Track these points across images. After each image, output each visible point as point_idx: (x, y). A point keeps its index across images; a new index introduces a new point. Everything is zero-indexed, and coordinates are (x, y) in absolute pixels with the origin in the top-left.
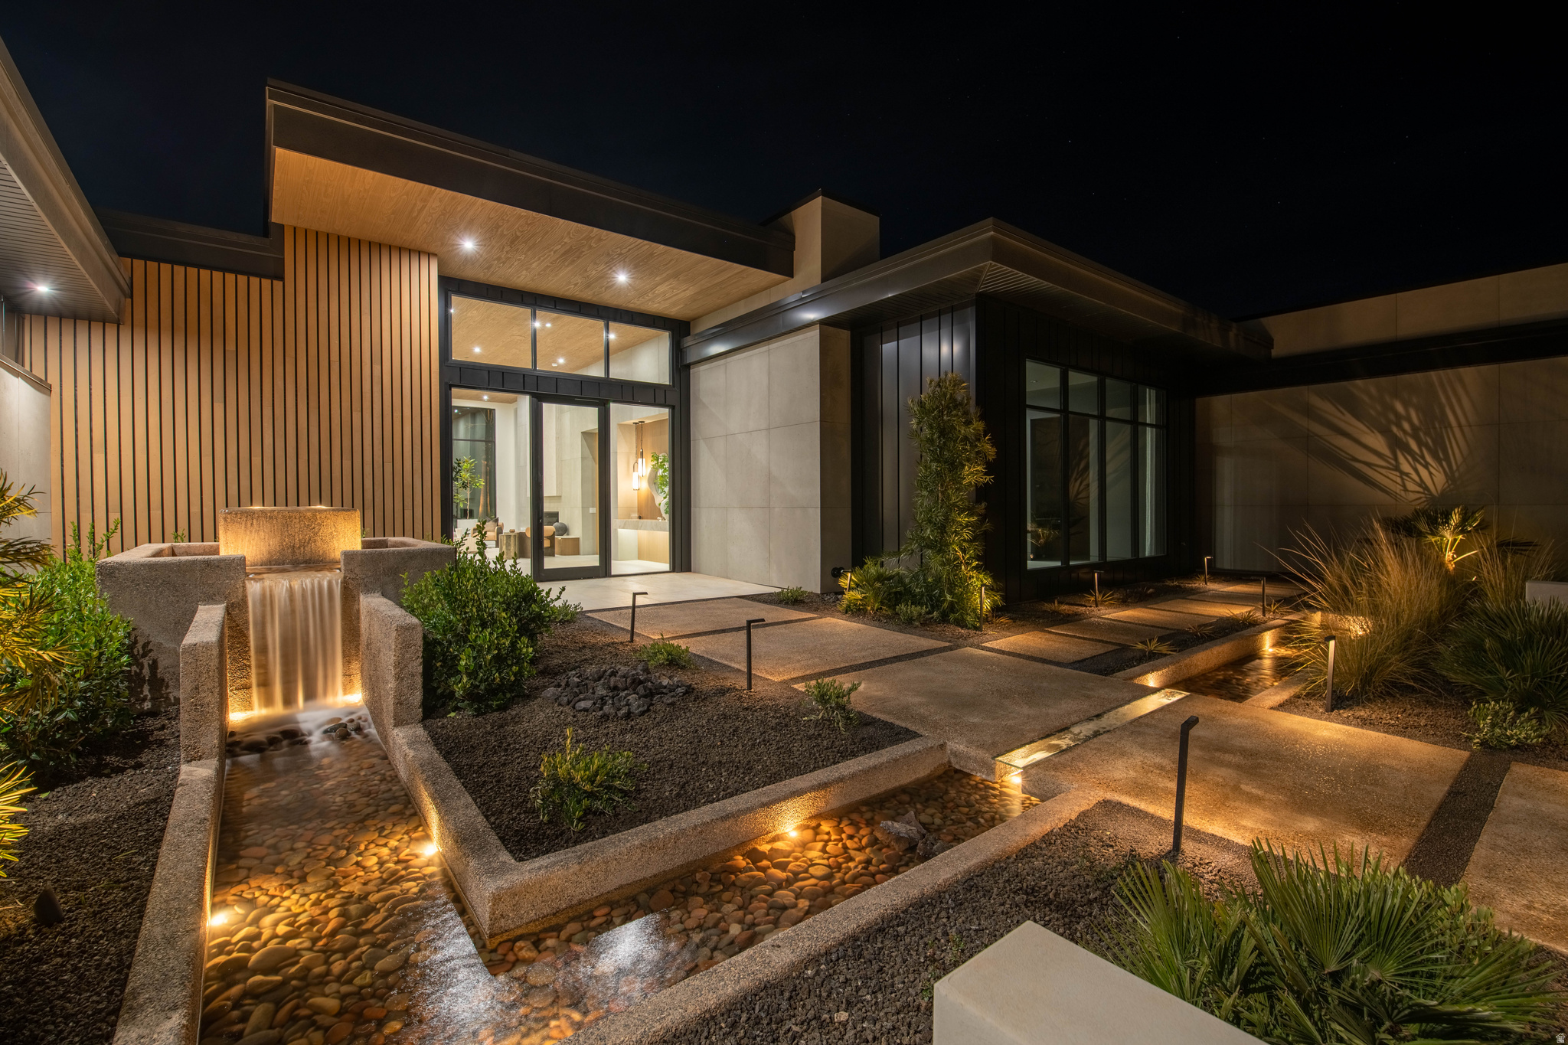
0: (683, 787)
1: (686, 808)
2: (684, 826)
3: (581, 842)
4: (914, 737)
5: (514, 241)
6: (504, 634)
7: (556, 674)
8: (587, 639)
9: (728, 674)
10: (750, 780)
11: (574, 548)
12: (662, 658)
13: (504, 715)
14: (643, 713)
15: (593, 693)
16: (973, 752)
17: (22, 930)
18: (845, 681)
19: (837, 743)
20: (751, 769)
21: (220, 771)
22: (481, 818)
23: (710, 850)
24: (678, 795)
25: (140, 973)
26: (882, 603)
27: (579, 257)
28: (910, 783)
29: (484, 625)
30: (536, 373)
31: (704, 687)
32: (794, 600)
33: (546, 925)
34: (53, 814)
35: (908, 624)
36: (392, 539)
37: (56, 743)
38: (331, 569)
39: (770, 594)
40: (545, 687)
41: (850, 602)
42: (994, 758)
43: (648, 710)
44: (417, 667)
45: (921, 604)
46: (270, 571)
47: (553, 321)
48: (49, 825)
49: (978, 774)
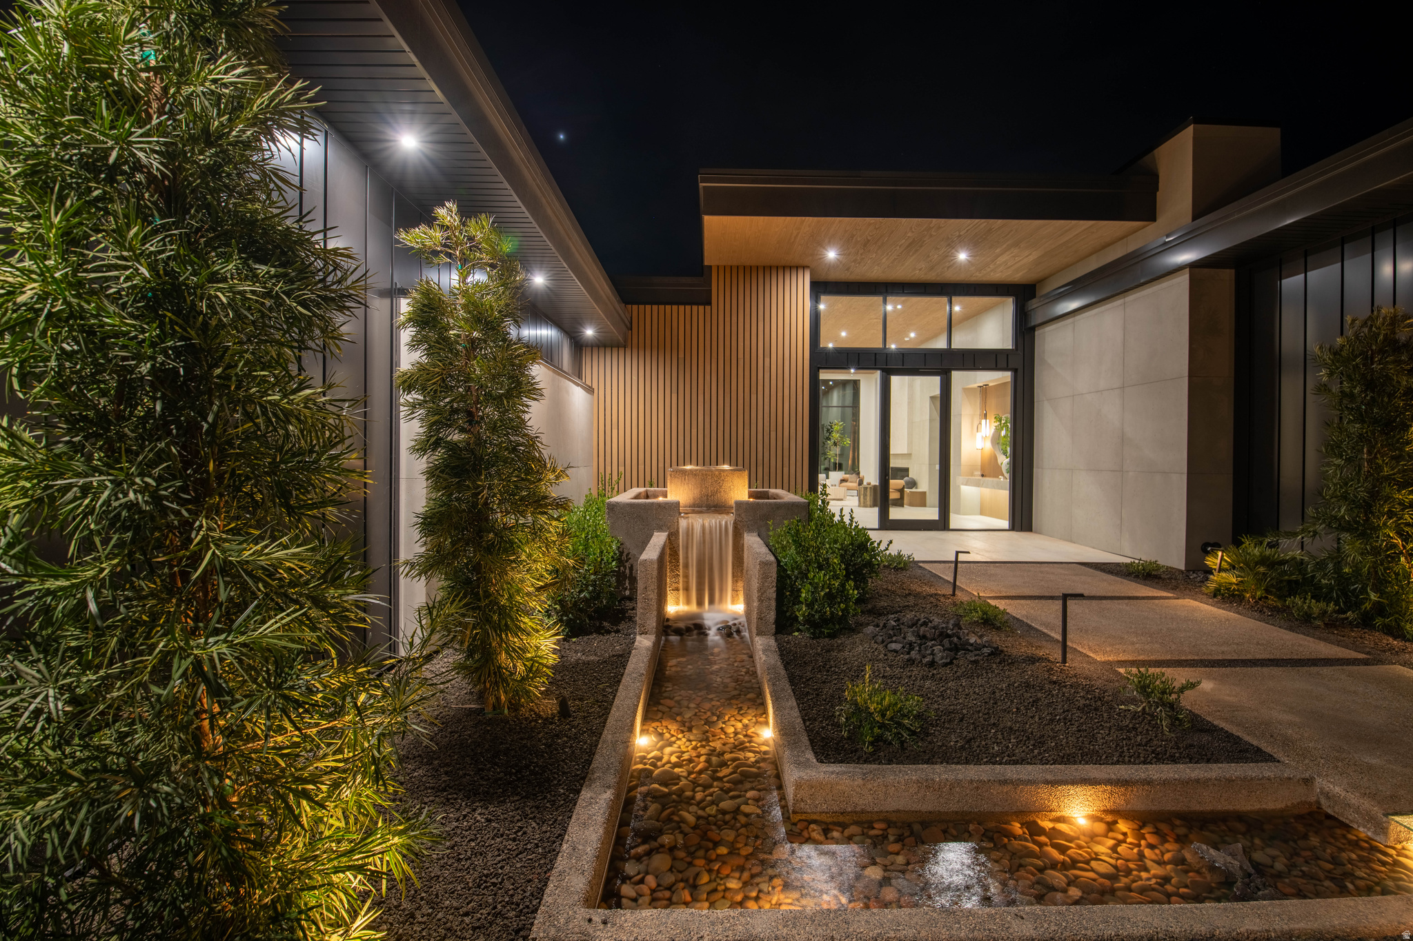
0: (969, 741)
1: (967, 762)
2: (960, 777)
3: (870, 763)
4: (1266, 761)
5: (866, 244)
6: (836, 577)
7: (880, 615)
8: (914, 587)
9: (1044, 643)
10: (1040, 754)
11: (921, 501)
12: (975, 616)
13: (833, 642)
14: (945, 665)
15: (904, 638)
16: (1354, 799)
17: (553, 716)
18: (1179, 676)
19: (1155, 742)
20: (1043, 743)
21: (657, 643)
22: (799, 720)
23: (986, 807)
24: (962, 748)
25: (598, 761)
26: (1267, 591)
27: (921, 246)
28: (1251, 812)
29: (820, 568)
30: (885, 351)
31: (1014, 652)
32: (1148, 574)
33: (835, 820)
34: (576, 652)
35: (1304, 622)
36: (773, 491)
37: (581, 610)
38: (728, 513)
39: (1118, 564)
40: (868, 624)
41: (1220, 584)
42: (1386, 815)
43: (951, 663)
44: (772, 593)
45: (1327, 599)
46: (694, 512)
47: (903, 303)
48: (574, 657)
49: (1361, 829)
